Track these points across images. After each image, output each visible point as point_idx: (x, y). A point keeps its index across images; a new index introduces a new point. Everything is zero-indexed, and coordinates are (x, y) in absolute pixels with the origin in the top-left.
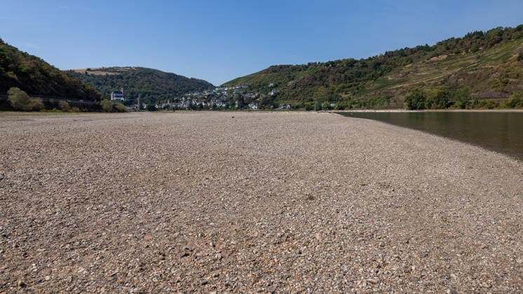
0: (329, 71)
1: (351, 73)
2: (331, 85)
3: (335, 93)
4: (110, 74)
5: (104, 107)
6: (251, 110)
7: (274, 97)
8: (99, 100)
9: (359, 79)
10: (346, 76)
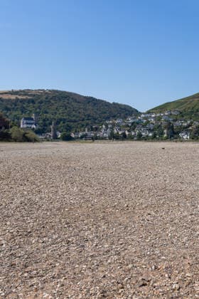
4: (20, 97)
5: (13, 136)
6: (182, 141)
8: (7, 127)
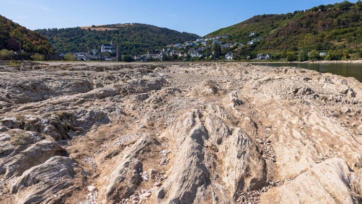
0: (318, 16)
1: (346, 17)
2: (321, 32)
3: (325, 41)
7: (253, 47)
9: (356, 23)
10: (339, 20)
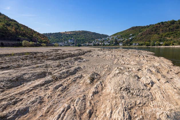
0: (160, 26)
1: (173, 27)
2: (161, 33)
3: (163, 37)
7: (131, 40)
9: (177, 30)
10: (170, 28)
